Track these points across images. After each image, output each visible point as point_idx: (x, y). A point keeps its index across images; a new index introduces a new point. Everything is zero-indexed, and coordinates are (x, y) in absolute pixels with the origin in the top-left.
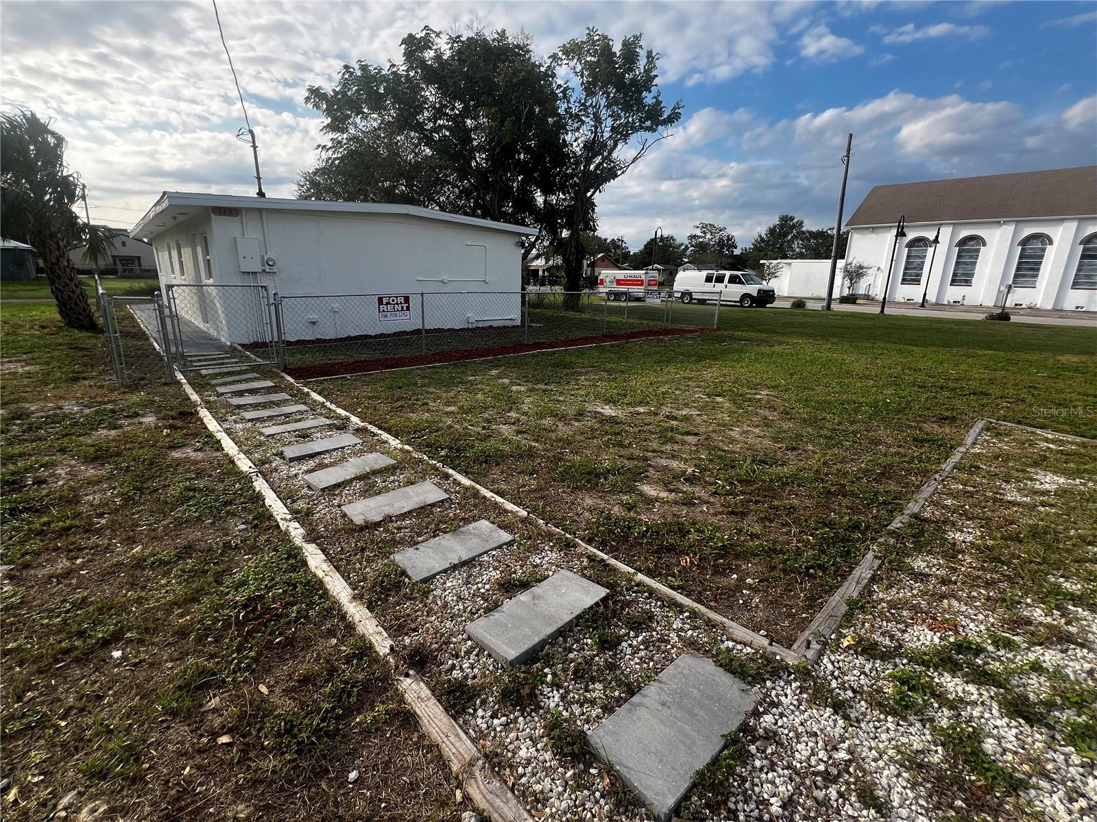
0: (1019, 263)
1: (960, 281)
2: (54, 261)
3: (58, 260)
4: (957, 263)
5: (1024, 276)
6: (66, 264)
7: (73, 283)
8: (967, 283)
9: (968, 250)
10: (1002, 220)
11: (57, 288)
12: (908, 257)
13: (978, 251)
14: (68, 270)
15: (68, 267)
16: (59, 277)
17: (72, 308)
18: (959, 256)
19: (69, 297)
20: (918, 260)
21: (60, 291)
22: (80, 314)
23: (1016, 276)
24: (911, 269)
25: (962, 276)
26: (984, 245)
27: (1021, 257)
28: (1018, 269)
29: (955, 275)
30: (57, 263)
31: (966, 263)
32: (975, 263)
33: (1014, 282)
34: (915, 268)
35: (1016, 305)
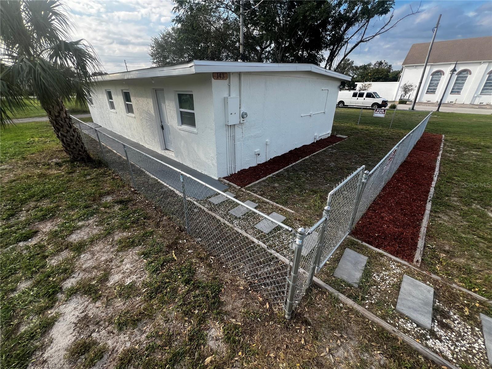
0: (486, 83)
1: (455, 92)
2: (57, 114)
3: (59, 113)
4: (455, 83)
5: (487, 89)
6: (65, 115)
7: (72, 130)
8: (458, 93)
9: (462, 76)
10: (482, 61)
11: (61, 134)
12: (431, 80)
13: (466, 77)
14: (67, 120)
15: (67, 118)
16: (62, 126)
17: (74, 148)
18: (457, 80)
19: (71, 139)
20: (436, 82)
21: (64, 136)
22: (80, 151)
23: (483, 89)
24: (432, 86)
25: (456, 90)
26: (470, 74)
27: (487, 80)
28: (485, 86)
29: (453, 89)
30: (59, 116)
31: (459, 83)
32: (464, 83)
33: (481, 93)
34: (434, 86)
35: (480, 103)
